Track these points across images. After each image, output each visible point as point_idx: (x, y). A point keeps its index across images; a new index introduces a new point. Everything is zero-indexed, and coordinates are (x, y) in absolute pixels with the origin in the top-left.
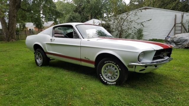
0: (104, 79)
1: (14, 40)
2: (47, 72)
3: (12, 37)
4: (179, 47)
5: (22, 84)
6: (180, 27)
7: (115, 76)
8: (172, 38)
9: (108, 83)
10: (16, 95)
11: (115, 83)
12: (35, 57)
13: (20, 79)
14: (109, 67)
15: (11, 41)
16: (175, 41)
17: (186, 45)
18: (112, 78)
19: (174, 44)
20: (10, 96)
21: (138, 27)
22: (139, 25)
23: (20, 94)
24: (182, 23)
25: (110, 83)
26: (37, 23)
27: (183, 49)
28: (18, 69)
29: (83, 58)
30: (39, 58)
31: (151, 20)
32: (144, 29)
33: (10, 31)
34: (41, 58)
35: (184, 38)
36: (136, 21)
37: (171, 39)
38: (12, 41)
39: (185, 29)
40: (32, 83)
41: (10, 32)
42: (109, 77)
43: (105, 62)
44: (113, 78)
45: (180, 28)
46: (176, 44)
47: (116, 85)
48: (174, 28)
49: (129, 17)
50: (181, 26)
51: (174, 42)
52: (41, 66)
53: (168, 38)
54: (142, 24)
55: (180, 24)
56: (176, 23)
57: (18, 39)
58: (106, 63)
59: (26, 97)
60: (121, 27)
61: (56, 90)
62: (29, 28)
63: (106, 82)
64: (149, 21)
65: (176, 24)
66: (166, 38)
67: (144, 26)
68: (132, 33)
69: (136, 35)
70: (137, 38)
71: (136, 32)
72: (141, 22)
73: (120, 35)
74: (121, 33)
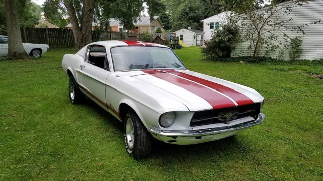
3: (86, 43)
21: (293, 34)
22: (295, 31)
26: (126, 20)
31: (319, 22)
32: (305, 40)
33: (83, 32)
41: (83, 35)
43: (127, 116)
49: (276, 14)
54: (300, 28)
60: (259, 33)
62: (119, 27)
64: (315, 23)
67: (304, 33)
68: (280, 46)
69: (287, 49)
70: (290, 55)
71: (288, 44)
72: (299, 25)
73: (256, 48)
74: (257, 44)
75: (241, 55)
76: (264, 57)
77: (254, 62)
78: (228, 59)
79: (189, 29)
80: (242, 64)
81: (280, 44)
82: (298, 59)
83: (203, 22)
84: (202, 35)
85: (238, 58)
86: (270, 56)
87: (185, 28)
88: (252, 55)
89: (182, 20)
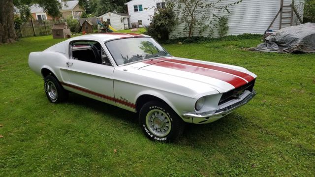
0: (150, 132)
1: (13, 41)
2: (64, 116)
3: (9, 35)
4: (284, 51)
5: (25, 144)
6: (290, 12)
7: (165, 128)
8: (274, 35)
9: (155, 138)
10: (16, 167)
11: (166, 139)
12: (46, 87)
13: (22, 133)
14: (156, 114)
15: (8, 42)
16: (277, 40)
17: (294, 49)
18: (161, 130)
19: (277, 46)
20: (7, 169)
21: (220, 14)
22: (222, 11)
23: (22, 164)
24: (292, 6)
25: (158, 139)
26: (50, 7)
27: (290, 55)
28: (19, 111)
29: (118, 97)
30: (51, 90)
31: (241, 1)
32: (231, 18)
33: (4, 24)
34: (55, 90)
35: (292, 35)
36: (215, 6)
37: (272, 37)
38: (10, 41)
39: (298, 16)
40: (40, 142)
41: (5, 27)
42: (157, 129)
43: (150, 108)
44: (163, 131)
45: (290, 14)
46: (279, 46)
47: (167, 142)
48: (279, 15)
50: (290, 10)
51: (276, 43)
52: (55, 103)
53: (268, 32)
54: (226, 8)
55: (290, 8)
56: (284, 5)
57: (21, 36)
58: (152, 109)
59: (31, 171)
60: (192, 15)
61: (76, 155)
62: (37, 14)
63: (153, 137)
64: (238, 3)
65: (284, 8)
66: (265, 33)
67: (229, 13)
68: (210, 25)
69: (217, 27)
70: (219, 33)
71: (217, 23)
72: (224, 5)
73: (190, 29)
74: (191, 25)
75: (178, 37)
76: (198, 37)
77: (191, 42)
78: (168, 41)
79: (115, 13)
80: (181, 45)
81: (211, 23)
82: (225, 35)
83: (127, 5)
84: (128, 19)
85: (176, 39)
86: (202, 35)
87: (111, 11)
88: (188, 36)
89: (106, 4)
